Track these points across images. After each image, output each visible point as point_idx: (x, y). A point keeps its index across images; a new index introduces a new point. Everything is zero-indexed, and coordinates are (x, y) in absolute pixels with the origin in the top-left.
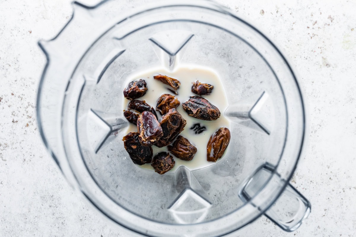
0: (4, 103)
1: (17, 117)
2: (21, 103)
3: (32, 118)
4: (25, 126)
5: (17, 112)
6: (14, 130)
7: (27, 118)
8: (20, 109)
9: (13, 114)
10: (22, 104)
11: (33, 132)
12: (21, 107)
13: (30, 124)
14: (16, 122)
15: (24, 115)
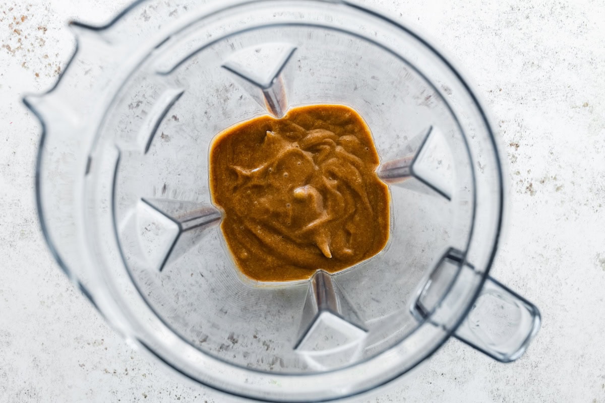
0: (53, 63)
1: (37, 36)
2: (25, 58)
3: (13, 30)
4: (28, 18)
5: (37, 44)
6: (46, 16)
7: (21, 30)
8: (30, 48)
9: (42, 43)
10: (25, 56)
11: (16, 5)
12: (27, 52)
13: (18, 20)
14: (41, 29)
15: (26, 37)
